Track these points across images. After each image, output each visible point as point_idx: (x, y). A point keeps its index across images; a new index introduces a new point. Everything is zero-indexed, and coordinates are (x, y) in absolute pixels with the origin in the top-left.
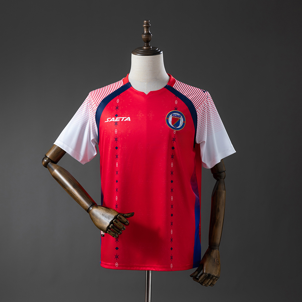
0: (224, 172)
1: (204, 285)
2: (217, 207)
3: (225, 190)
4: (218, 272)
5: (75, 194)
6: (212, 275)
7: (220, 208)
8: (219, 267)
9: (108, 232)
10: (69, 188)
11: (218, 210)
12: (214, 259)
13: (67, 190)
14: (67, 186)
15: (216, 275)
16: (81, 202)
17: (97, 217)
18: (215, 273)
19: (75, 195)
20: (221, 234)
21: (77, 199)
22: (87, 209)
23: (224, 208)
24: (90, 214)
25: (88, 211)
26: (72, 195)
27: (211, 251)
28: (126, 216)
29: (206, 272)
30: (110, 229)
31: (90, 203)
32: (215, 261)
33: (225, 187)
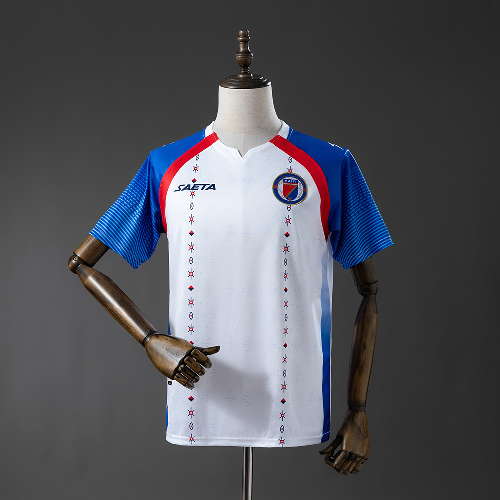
0: (376, 283)
1: (342, 472)
2: (363, 342)
3: (377, 313)
4: (366, 449)
5: (122, 315)
6: (355, 455)
7: (368, 343)
8: (368, 442)
9: (175, 377)
10: (112, 306)
11: (365, 347)
12: (360, 428)
13: (108, 310)
14: (109, 303)
15: (362, 455)
16: (132, 330)
17: (157, 353)
18: (360, 452)
19: (122, 317)
20: (367, 385)
21: (127, 324)
22: (143, 340)
23: (374, 343)
24: (146, 349)
25: (144, 343)
26: (117, 318)
27: (354, 416)
28: (206, 352)
29: (346, 449)
30: (179, 373)
31: (147, 330)
32: (361, 431)
33: (377, 308)
